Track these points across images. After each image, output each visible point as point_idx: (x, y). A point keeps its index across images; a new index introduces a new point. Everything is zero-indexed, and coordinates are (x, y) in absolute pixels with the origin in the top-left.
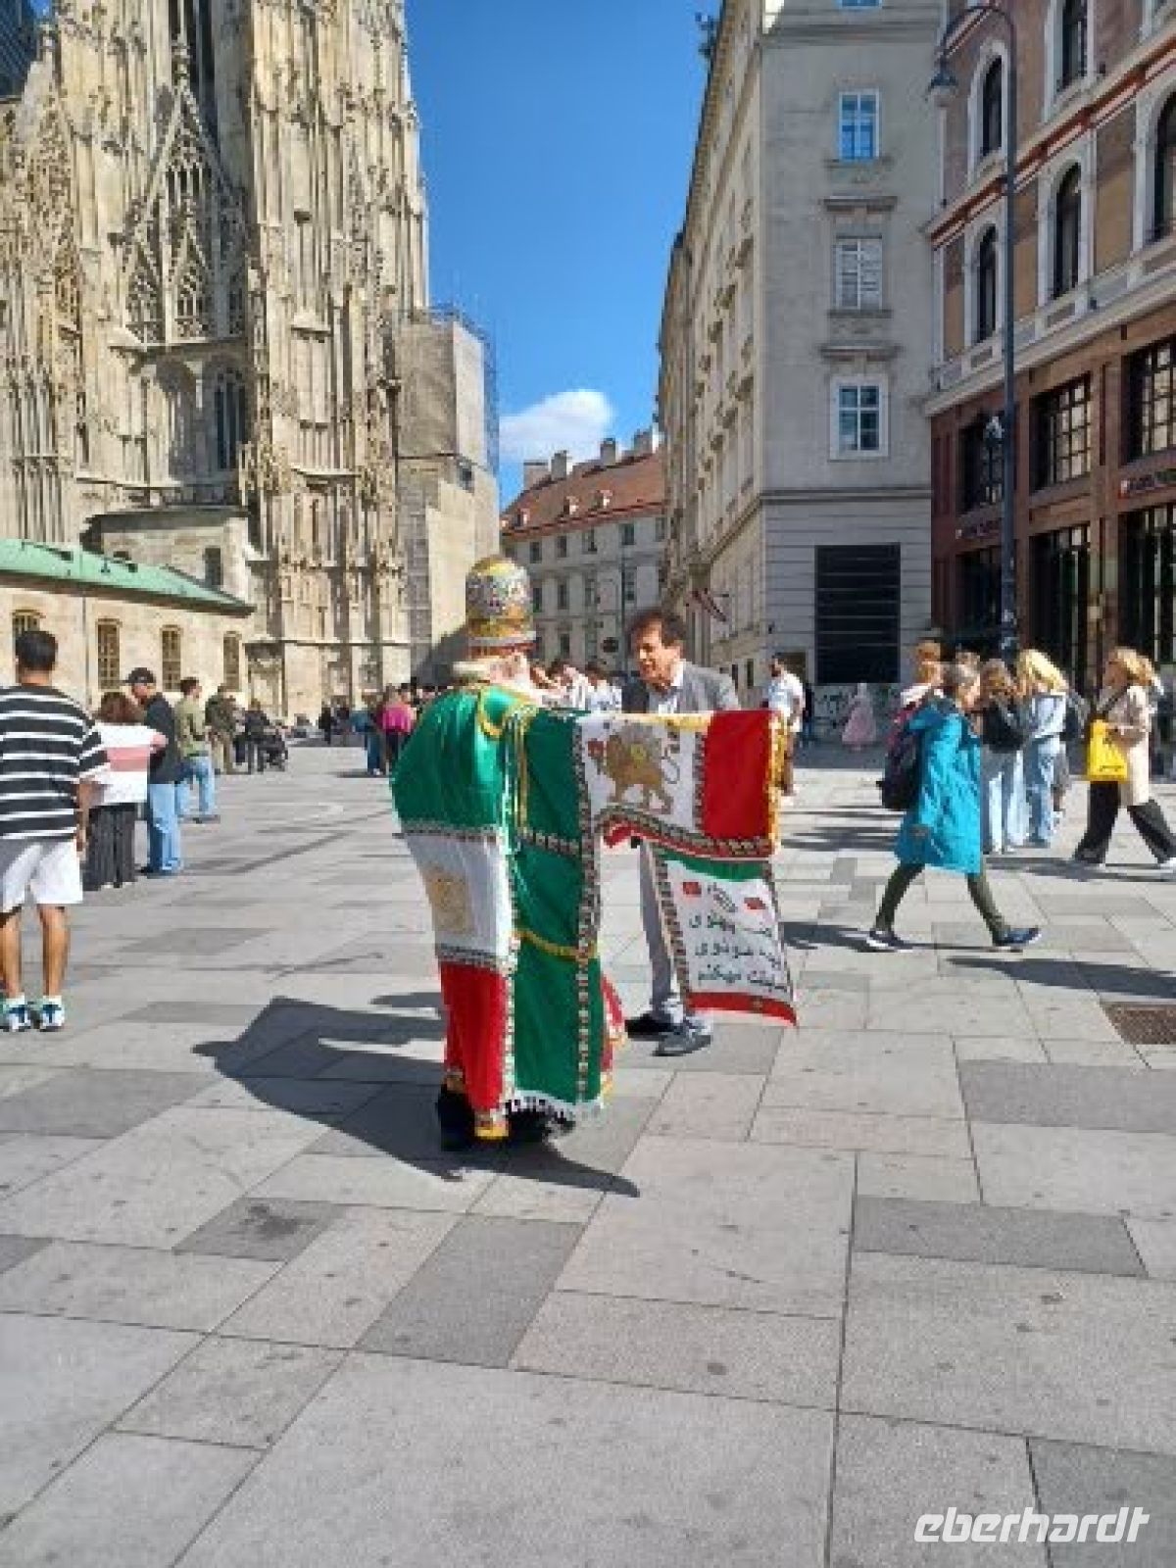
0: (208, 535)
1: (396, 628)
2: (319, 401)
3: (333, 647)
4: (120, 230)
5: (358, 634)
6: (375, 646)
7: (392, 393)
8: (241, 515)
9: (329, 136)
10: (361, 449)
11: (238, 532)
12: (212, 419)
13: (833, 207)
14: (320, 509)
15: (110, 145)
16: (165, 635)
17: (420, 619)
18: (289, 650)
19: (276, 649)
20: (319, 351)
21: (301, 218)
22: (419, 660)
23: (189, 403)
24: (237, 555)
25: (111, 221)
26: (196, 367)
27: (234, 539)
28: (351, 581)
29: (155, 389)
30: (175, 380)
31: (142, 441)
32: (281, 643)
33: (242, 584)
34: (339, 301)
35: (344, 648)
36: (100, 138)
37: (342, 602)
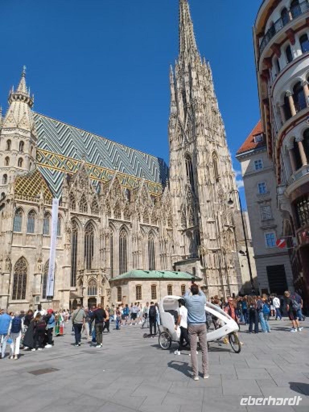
0: (193, 265)
1: (233, 281)
2: (214, 234)
3: (220, 286)
4: (179, 209)
5: (225, 283)
6: (228, 285)
7: (234, 228)
8: (199, 260)
9: (212, 186)
10: (222, 243)
11: (198, 264)
12: (196, 241)
13: (259, 203)
14: (215, 256)
15: (178, 196)
16: (182, 286)
17: (239, 278)
18: (209, 288)
19: (206, 288)
20: (213, 225)
21: (208, 201)
22: (240, 288)
23: (192, 238)
24: (199, 269)
25: (178, 208)
26: (192, 232)
27: (197, 265)
28: (223, 271)
29: (186, 236)
30: (189, 235)
31: (184, 247)
32: (207, 286)
33: (200, 274)
34: (216, 214)
35: (222, 286)
36: (176, 195)
37: (221, 275)
